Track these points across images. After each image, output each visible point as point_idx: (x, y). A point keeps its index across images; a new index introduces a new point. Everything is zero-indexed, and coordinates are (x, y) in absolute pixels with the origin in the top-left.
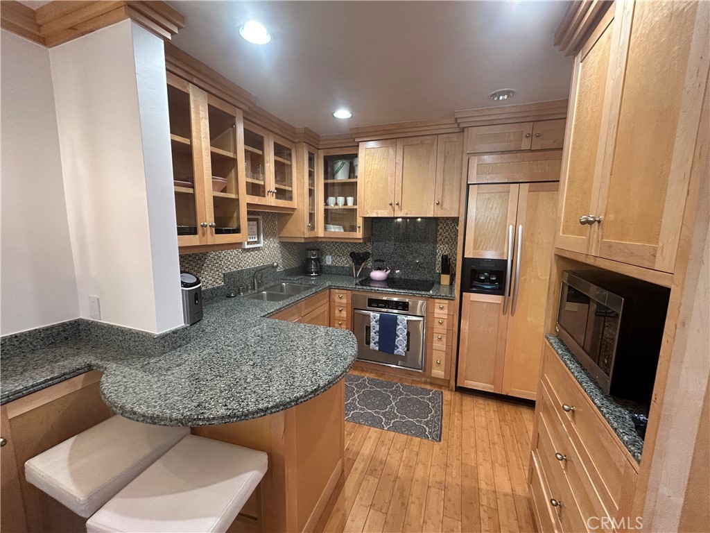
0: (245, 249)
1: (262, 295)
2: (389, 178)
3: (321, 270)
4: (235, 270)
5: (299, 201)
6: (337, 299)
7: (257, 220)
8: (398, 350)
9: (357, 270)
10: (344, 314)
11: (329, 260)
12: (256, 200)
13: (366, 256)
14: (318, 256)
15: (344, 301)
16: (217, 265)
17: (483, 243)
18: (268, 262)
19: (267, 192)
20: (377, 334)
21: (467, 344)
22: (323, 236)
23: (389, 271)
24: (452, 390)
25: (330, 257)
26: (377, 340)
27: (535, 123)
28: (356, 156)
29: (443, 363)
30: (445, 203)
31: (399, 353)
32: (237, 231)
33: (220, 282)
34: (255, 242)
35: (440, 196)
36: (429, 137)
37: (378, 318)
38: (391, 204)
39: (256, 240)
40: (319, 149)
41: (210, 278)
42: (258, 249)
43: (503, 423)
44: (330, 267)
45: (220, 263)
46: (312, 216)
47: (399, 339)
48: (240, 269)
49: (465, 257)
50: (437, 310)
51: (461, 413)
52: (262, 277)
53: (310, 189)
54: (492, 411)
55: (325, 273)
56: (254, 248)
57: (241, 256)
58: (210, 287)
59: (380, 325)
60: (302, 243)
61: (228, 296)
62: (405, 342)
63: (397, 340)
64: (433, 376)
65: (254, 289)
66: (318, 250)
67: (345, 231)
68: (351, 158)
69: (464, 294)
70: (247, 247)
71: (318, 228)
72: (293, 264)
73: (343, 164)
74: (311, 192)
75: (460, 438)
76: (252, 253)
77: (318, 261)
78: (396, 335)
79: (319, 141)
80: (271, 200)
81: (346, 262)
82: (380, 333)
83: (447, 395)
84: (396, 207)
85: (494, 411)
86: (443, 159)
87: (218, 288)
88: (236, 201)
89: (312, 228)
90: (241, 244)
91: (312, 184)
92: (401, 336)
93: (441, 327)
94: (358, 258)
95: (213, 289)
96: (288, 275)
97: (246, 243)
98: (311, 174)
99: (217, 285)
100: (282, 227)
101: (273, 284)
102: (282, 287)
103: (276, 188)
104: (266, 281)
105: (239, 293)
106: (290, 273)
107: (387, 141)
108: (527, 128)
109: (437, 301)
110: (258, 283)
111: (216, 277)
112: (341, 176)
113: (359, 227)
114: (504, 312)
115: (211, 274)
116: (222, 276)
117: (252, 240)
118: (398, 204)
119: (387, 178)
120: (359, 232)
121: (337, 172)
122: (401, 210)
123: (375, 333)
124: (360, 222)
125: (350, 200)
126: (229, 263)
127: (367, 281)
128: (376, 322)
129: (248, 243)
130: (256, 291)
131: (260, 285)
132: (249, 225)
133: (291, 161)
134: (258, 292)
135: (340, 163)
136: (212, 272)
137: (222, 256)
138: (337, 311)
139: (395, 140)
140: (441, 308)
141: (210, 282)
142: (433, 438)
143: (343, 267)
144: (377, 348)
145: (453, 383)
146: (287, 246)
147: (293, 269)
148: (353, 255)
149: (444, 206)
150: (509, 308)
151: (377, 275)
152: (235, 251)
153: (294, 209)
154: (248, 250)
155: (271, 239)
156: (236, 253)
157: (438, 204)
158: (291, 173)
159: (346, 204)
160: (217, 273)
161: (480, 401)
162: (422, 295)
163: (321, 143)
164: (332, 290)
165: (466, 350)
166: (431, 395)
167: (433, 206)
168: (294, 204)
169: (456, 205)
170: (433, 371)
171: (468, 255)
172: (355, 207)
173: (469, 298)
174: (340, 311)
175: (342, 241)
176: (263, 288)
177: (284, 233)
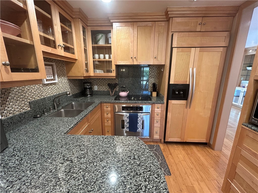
0: (45, 84)
1: (61, 112)
2: (130, 44)
3: (93, 94)
4: (38, 98)
5: (78, 55)
6: (105, 109)
7: (52, 65)
8: (138, 130)
9: (112, 92)
10: (109, 115)
11: (96, 88)
12: (49, 50)
13: (116, 85)
14: (91, 86)
15: (109, 109)
16: (22, 97)
17: (178, 76)
18: (62, 91)
19: (57, 46)
20: (128, 123)
21: (170, 123)
22: (93, 75)
23: (128, 92)
24: (162, 143)
25: (97, 86)
26: (128, 126)
27: (203, 18)
28: (110, 32)
29: (159, 132)
30: (158, 57)
31: (139, 131)
32: (36, 70)
33: (26, 108)
34: (52, 80)
35: (156, 54)
36: (151, 23)
37: (128, 116)
38: (132, 58)
39: (52, 78)
40: (88, 26)
41: (16, 107)
42: (54, 84)
43: (189, 156)
44: (97, 91)
45: (24, 95)
46: (87, 65)
47: (139, 124)
48: (42, 97)
49: (170, 83)
50: (156, 109)
51: (171, 154)
52: (59, 100)
53: (84, 49)
54: (182, 151)
55: (94, 95)
56: (52, 83)
57: (42, 89)
58: (18, 113)
59: (129, 119)
60: (82, 79)
61: (35, 117)
62: (142, 126)
63: (138, 125)
64: (154, 138)
65: (55, 108)
66: (90, 83)
67: (104, 72)
68: (107, 33)
69: (169, 101)
70: (46, 82)
71: (90, 72)
72: (77, 91)
73: (102, 36)
74: (85, 51)
75: (178, 169)
76: (51, 86)
77: (91, 88)
78: (137, 123)
79: (88, 21)
80: (60, 52)
81: (105, 88)
82: (129, 123)
83: (162, 146)
84: (134, 59)
85: (183, 150)
86: (158, 35)
87: (25, 113)
88: (31, 47)
89: (87, 71)
90: (41, 80)
91: (85, 46)
92: (140, 123)
93: (157, 116)
94: (112, 86)
95: (20, 114)
96: (75, 98)
97: (45, 80)
98: (84, 40)
99: (24, 111)
100: (69, 70)
101: (66, 104)
102: (72, 105)
103: (63, 45)
104: (62, 103)
105: (44, 113)
106: (76, 96)
107: (128, 23)
108: (199, 20)
109: (156, 105)
110: (57, 105)
111: (22, 105)
112: (102, 43)
113: (114, 70)
114: (186, 108)
115: (17, 104)
116: (28, 104)
117: (49, 78)
118: (135, 58)
119: (129, 44)
120: (114, 73)
121: (99, 40)
122: (137, 61)
123: (127, 123)
124: (114, 68)
125: (107, 56)
126: (32, 94)
127: (118, 97)
128: (127, 118)
129: (47, 80)
130: (56, 110)
131: (58, 106)
132: (46, 68)
133: (71, 29)
134: (58, 110)
135: (100, 36)
136: (18, 102)
137: (26, 90)
138: (105, 114)
139: (133, 23)
140: (158, 108)
141: (17, 110)
142: (167, 174)
143: (104, 91)
144: (128, 130)
145: (163, 140)
146: (73, 81)
147: (76, 94)
148: (109, 85)
149: (158, 59)
150: (188, 105)
151: (123, 94)
152: (37, 86)
153: (76, 60)
154: (48, 85)
155: (63, 78)
156: (38, 87)
157: (155, 58)
158: (72, 38)
159: (105, 58)
160: (23, 102)
161: (175, 146)
162: (149, 103)
163: (89, 22)
164: (102, 104)
165: (169, 126)
166: (155, 148)
167: (152, 60)
168: (76, 56)
169: (164, 58)
170: (154, 136)
171: (171, 82)
172: (110, 60)
173: (172, 103)
174: (107, 114)
175: (103, 78)
176: (61, 108)
177: (71, 74)
